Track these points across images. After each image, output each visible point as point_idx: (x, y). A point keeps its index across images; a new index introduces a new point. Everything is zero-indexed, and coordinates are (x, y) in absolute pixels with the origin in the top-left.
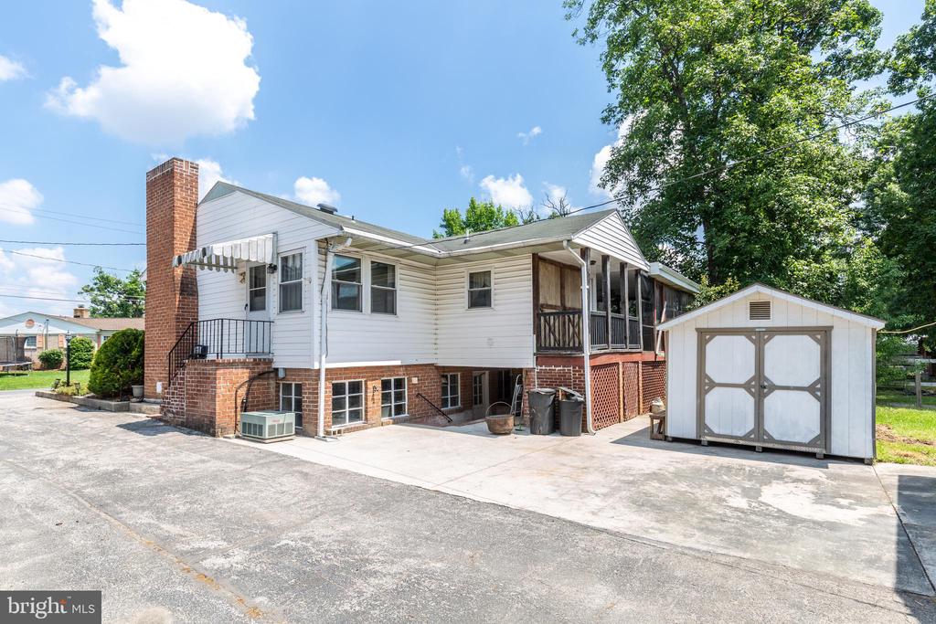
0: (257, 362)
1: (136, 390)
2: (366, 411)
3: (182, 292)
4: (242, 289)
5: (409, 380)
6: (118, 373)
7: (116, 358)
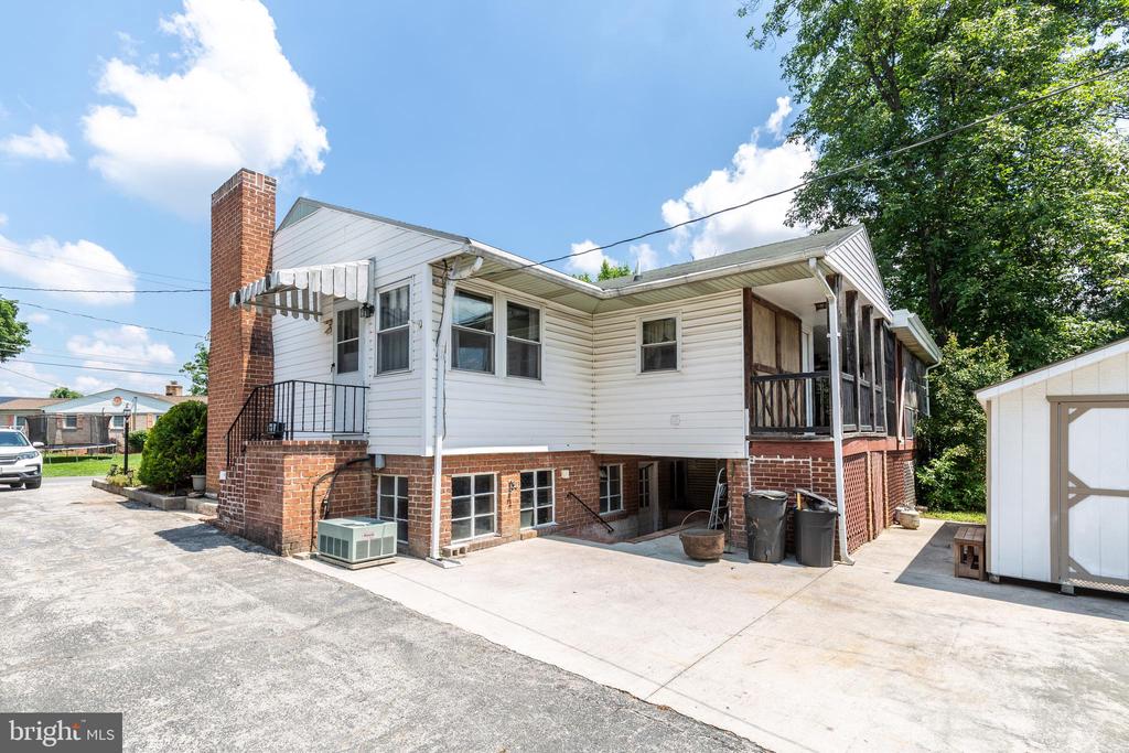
0: (344, 446)
1: (197, 481)
2: (499, 519)
3: (253, 349)
4: (329, 342)
5: (558, 474)
6: (173, 459)
7: (172, 439)
